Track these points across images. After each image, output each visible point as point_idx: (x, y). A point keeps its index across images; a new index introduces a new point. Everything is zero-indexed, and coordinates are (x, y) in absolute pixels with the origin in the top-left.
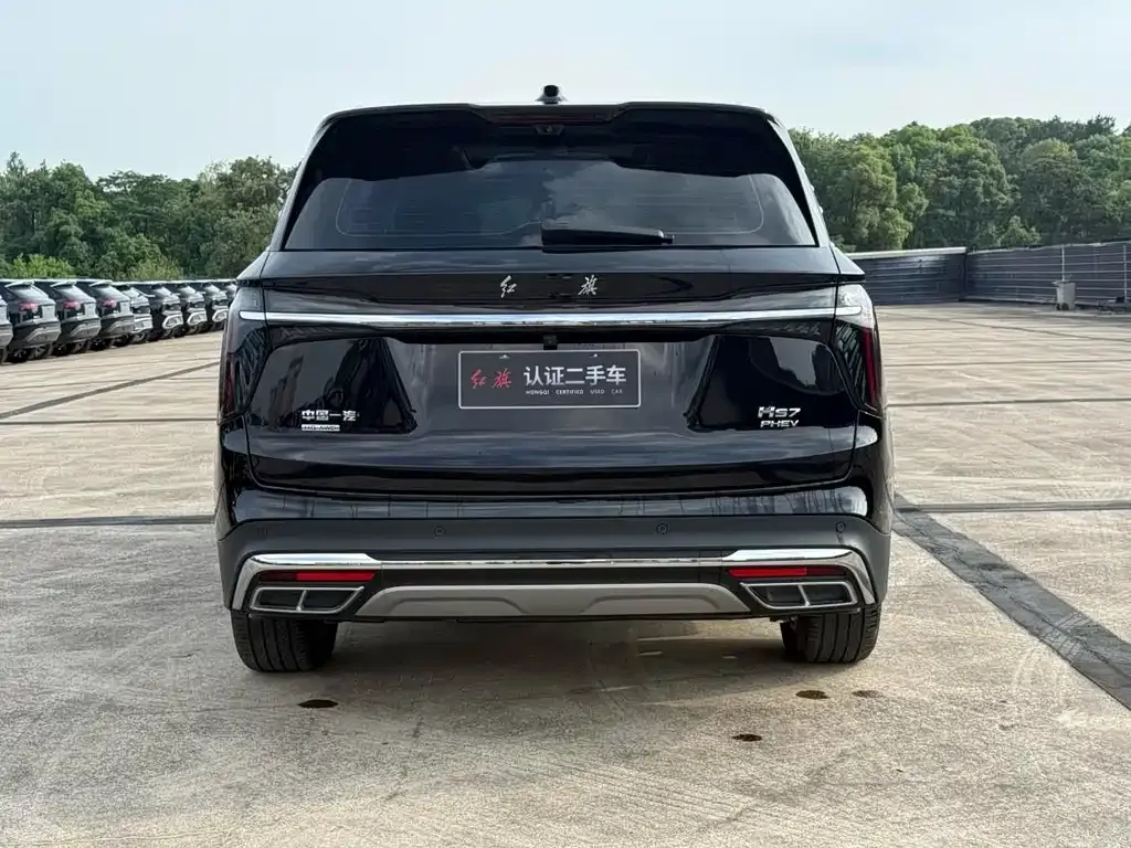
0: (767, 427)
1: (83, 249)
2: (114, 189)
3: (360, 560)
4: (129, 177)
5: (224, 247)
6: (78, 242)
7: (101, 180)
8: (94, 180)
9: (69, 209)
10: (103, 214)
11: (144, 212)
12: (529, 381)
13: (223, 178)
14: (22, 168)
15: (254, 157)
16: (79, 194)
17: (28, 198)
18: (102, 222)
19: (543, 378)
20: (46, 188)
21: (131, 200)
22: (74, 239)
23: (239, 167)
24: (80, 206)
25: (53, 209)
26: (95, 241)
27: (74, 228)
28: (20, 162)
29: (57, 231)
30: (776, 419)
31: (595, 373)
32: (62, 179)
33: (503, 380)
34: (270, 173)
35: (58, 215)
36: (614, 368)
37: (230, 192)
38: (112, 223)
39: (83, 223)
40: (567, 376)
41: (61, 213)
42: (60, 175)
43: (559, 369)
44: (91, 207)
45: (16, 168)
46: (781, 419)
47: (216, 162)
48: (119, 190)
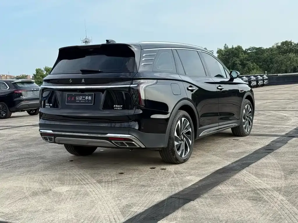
0: (116, 109)
1: (240, 67)
2: (249, 51)
3: (51, 132)
4: (253, 48)
5: (276, 65)
6: (239, 65)
7: (246, 49)
8: (244, 49)
9: (238, 57)
10: (246, 58)
11: (256, 57)
12: (77, 99)
13: (278, 47)
14: (228, 48)
15: (287, 40)
16: (240, 53)
17: (228, 55)
18: (245, 60)
19: (79, 98)
20: (233, 52)
21: (253, 54)
22: (238, 65)
23: (283, 43)
24: (241, 56)
25: (234, 57)
26: (243, 65)
27: (238, 62)
28: (227, 46)
29: (234, 63)
30: (117, 108)
31: (87, 98)
32: (236, 50)
33: (73, 99)
34: (291, 44)
35: (235, 59)
36: (90, 97)
37: (279, 51)
38: (248, 60)
39: (241, 61)
40: (83, 98)
41: (236, 58)
42: (236, 49)
43: (81, 97)
44: (243, 56)
45: (226, 48)
46: (118, 108)
47: (277, 42)
48: (251, 52)
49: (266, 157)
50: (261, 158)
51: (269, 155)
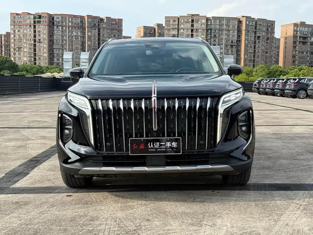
49: (38, 154)
50: (41, 153)
51: (35, 156)
